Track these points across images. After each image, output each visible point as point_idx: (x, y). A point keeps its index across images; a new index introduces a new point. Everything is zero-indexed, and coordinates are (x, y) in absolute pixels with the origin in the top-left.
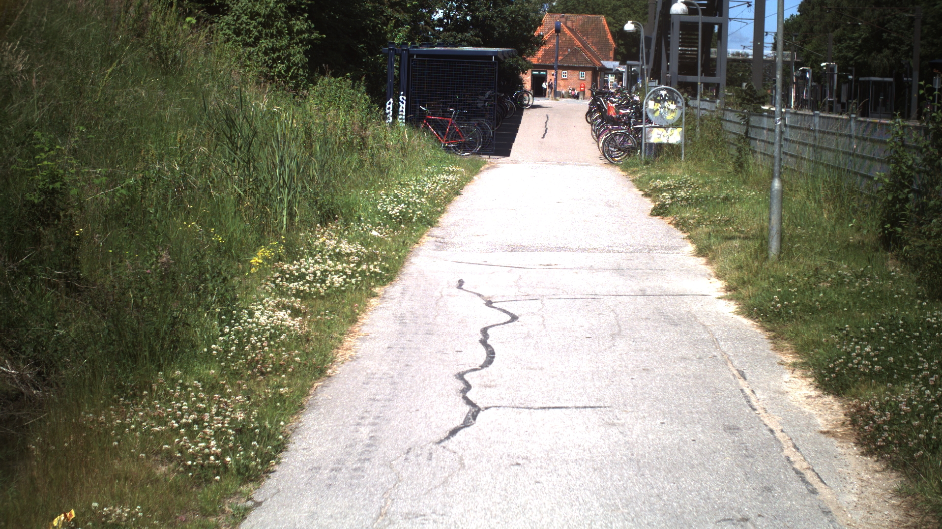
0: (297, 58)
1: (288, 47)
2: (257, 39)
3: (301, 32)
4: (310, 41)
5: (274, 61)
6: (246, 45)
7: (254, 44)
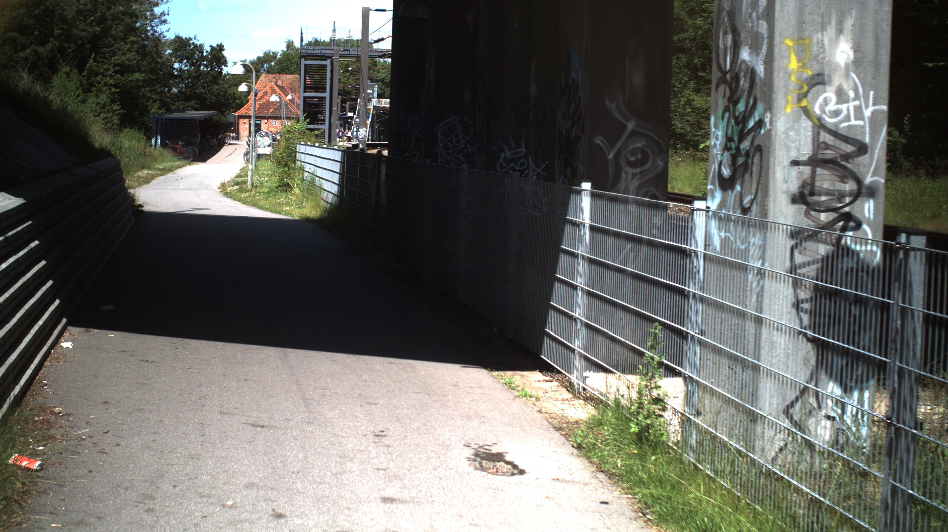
0: (116, 121)
1: (111, 117)
2: (100, 113)
3: (116, 110)
4: (120, 114)
5: (107, 122)
6: (95, 116)
7: (98, 116)
